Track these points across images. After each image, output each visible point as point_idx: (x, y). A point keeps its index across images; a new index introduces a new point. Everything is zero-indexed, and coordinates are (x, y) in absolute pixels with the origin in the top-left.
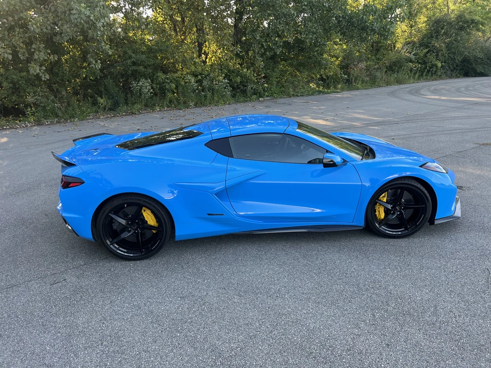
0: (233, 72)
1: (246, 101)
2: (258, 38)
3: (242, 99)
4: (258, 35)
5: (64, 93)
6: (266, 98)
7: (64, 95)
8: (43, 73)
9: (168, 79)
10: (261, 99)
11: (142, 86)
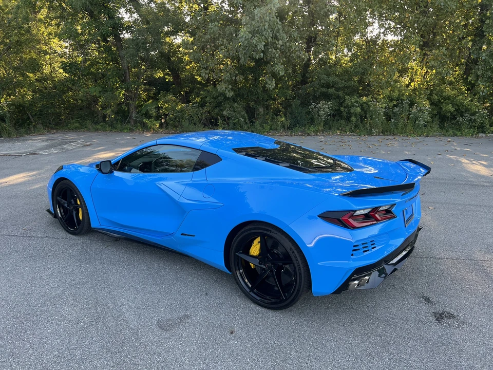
0: (449, 99)
1: (455, 135)
2: (484, 58)
3: (451, 132)
4: (484, 54)
5: (261, 110)
6: (488, 135)
7: (261, 112)
8: (229, 91)
9: (357, 103)
10: (481, 135)
11: (321, 109)
